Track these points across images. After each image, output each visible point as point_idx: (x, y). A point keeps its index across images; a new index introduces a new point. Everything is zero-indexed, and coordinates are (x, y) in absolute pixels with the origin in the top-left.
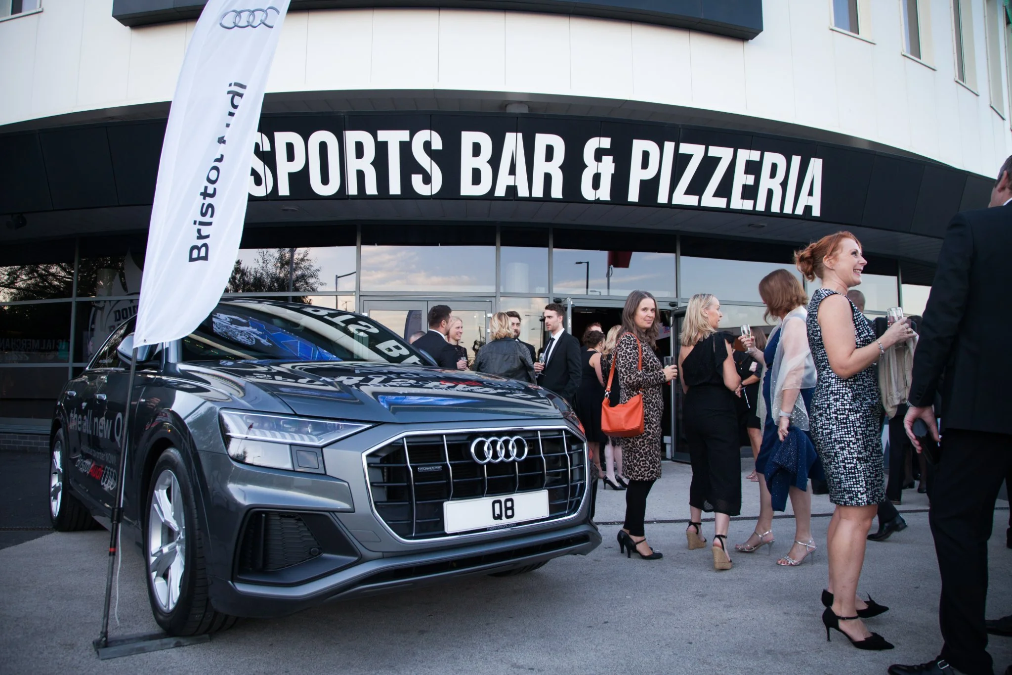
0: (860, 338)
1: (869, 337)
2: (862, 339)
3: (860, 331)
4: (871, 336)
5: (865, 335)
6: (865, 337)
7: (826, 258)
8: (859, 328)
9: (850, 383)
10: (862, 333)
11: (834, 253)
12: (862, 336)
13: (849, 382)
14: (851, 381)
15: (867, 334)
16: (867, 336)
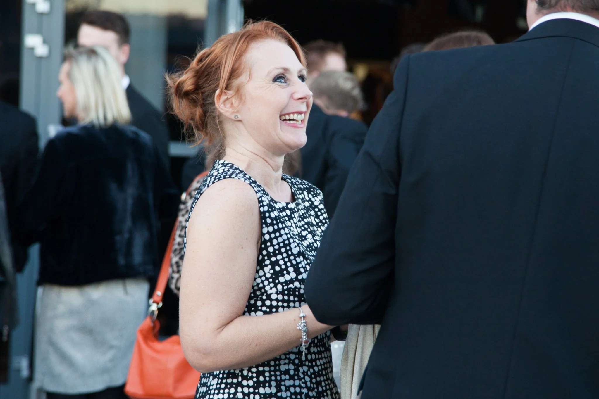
0: (276, 286)
1: (297, 284)
2: (280, 287)
3: (277, 268)
4: (302, 281)
5: (287, 277)
6: (287, 283)
7: (220, 95)
8: (277, 261)
9: (246, 390)
10: (281, 273)
11: (236, 83)
12: (282, 279)
13: (243, 387)
14: (248, 386)
15: (293, 275)
16: (292, 281)
